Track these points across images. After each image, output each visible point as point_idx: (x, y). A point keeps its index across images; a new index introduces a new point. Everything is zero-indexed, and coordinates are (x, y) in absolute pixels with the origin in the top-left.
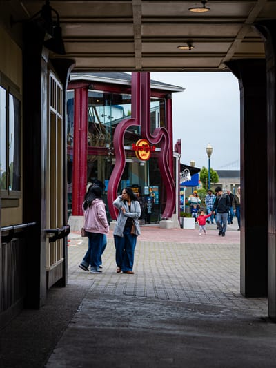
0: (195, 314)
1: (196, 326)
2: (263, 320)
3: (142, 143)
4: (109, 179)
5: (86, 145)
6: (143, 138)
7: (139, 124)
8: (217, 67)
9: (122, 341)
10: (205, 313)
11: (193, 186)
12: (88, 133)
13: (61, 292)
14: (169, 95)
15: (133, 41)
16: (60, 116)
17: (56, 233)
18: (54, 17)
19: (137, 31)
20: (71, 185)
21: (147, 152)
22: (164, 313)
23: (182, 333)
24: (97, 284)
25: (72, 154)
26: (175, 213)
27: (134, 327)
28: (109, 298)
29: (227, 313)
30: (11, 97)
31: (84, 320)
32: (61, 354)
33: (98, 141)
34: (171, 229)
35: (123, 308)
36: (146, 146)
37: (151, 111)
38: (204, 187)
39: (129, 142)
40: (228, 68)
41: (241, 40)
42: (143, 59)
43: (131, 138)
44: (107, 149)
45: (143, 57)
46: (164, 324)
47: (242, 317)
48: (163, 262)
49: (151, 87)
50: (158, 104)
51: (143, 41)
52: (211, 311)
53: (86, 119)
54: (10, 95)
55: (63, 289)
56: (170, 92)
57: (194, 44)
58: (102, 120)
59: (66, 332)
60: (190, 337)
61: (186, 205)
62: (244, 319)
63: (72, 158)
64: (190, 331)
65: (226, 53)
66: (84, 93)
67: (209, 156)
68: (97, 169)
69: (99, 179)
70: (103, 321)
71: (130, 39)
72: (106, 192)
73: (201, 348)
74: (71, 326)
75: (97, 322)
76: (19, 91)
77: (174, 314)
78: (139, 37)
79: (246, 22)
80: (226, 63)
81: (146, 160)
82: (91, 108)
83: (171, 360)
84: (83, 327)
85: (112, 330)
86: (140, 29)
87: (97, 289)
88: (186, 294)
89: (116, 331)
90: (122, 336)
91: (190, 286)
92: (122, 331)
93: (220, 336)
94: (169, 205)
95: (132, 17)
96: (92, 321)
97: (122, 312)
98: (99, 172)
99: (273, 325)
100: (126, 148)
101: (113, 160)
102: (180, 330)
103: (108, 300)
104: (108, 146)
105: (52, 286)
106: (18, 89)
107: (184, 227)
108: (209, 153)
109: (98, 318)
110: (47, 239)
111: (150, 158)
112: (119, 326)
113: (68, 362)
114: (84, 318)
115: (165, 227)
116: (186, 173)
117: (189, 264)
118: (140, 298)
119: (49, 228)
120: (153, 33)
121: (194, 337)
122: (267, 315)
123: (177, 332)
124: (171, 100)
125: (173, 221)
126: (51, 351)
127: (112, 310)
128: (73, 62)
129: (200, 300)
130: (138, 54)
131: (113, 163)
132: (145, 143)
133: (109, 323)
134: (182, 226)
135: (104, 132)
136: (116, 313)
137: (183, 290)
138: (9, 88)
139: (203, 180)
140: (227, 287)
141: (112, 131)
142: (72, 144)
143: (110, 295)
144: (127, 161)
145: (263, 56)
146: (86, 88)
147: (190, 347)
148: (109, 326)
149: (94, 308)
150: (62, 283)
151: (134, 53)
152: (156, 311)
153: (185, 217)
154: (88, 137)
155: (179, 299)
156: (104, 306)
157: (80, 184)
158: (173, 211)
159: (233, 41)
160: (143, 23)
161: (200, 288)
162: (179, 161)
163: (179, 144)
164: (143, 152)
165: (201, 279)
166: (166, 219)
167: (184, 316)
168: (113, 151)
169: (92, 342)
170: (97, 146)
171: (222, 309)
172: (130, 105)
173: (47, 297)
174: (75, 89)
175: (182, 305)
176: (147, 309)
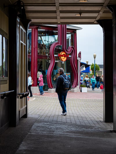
0: (82, 129)
1: (82, 134)
2: (111, 131)
3: (63, 53)
4: (48, 69)
5: (37, 54)
6: (63, 51)
7: (61, 44)
8: (94, 23)
9: (50, 139)
10: (86, 129)
11: (87, 73)
12: (38, 49)
13: (25, 120)
14: (75, 31)
15: (56, 13)
16: (24, 44)
17: (23, 94)
18: (22, 4)
19: (58, 9)
20: (30, 72)
21: (65, 57)
22: (69, 128)
23: (75, 136)
24: (41, 117)
25: (31, 58)
26: (78, 85)
27: (56, 134)
28: (46, 123)
29: (96, 129)
30: (4, 38)
31: (35, 131)
32: (25, 144)
33: (43, 52)
34: (76, 93)
35: (51, 127)
36: (64, 54)
37: (67, 38)
38: (93, 73)
39: (57, 53)
40: (98, 23)
41: (102, 12)
42: (61, 19)
43: (57, 51)
44: (47, 56)
45: (60, 18)
46: (68, 133)
47: (102, 130)
48: (71, 108)
49: (67, 27)
50: (70, 35)
51: (60, 13)
52: (89, 128)
53: (37, 42)
54: (4, 37)
55: (26, 119)
56: (76, 30)
57: (82, 14)
58: (44, 42)
59: (27, 136)
60: (79, 138)
61: (84, 81)
62: (103, 131)
63: (31, 60)
64: (79, 136)
65: (97, 17)
66: (36, 30)
67: (95, 59)
68: (42, 65)
69: (43, 69)
70: (43, 131)
71: (55, 12)
72: (46, 75)
73: (83, 142)
74: (29, 133)
75: (40, 132)
76: (7, 35)
77: (73, 129)
78: (58, 11)
79: (104, 6)
80: (97, 21)
81: (65, 61)
82: (39, 37)
83: (70, 146)
84: (34, 134)
85: (46, 135)
86: (59, 8)
87: (41, 119)
88: (80, 121)
89: (48, 135)
90: (50, 137)
91: (82, 118)
92: (50, 135)
93: (91, 138)
94: (75, 81)
95: (55, 4)
96: (38, 132)
97: (51, 128)
98: (43, 66)
99: (115, 133)
100: (55, 55)
101: (50, 61)
102: (75, 135)
103: (45, 123)
104: (47, 55)
105: (21, 118)
106: (7, 34)
107: (82, 92)
108: (95, 57)
109: (41, 130)
110: (19, 97)
111: (66, 60)
112: (49, 133)
113: (28, 147)
114: (34, 130)
115: (73, 92)
116: (83, 67)
117: (83, 108)
118: (59, 122)
119: (20, 93)
120: (64, 10)
121: (80, 138)
122: (113, 130)
123: (73, 136)
124: (76, 34)
125: (77, 89)
126: (20, 143)
127: (47, 127)
128: (31, 20)
129: (85, 124)
130: (58, 17)
131: (49, 63)
132: (64, 53)
133: (45, 132)
134: (81, 91)
135: (45, 48)
136: (48, 129)
137: (78, 119)
138: (3, 34)
139: (92, 69)
140: (98, 118)
141: (49, 48)
142: (31, 54)
143: (46, 121)
144: (56, 61)
145: (111, 18)
146: (37, 28)
147: (78, 142)
148: (45, 133)
149: (39, 126)
150: (25, 116)
151: (57, 17)
152: (66, 128)
153: (83, 87)
154: (38, 50)
155: (76, 123)
156: (43, 126)
157: (34, 72)
158: (77, 84)
159: (99, 13)
160: (60, 6)
161: (86, 118)
162: (80, 61)
163: (80, 53)
164: (63, 57)
165: (87, 115)
166: (74, 88)
167: (77, 130)
168: (49, 57)
169: (38, 140)
170: (42, 55)
171: (94, 127)
172: (57, 36)
173: (19, 122)
174: (32, 29)
175: (77, 125)
176: (62, 127)
